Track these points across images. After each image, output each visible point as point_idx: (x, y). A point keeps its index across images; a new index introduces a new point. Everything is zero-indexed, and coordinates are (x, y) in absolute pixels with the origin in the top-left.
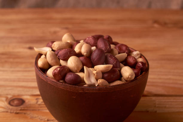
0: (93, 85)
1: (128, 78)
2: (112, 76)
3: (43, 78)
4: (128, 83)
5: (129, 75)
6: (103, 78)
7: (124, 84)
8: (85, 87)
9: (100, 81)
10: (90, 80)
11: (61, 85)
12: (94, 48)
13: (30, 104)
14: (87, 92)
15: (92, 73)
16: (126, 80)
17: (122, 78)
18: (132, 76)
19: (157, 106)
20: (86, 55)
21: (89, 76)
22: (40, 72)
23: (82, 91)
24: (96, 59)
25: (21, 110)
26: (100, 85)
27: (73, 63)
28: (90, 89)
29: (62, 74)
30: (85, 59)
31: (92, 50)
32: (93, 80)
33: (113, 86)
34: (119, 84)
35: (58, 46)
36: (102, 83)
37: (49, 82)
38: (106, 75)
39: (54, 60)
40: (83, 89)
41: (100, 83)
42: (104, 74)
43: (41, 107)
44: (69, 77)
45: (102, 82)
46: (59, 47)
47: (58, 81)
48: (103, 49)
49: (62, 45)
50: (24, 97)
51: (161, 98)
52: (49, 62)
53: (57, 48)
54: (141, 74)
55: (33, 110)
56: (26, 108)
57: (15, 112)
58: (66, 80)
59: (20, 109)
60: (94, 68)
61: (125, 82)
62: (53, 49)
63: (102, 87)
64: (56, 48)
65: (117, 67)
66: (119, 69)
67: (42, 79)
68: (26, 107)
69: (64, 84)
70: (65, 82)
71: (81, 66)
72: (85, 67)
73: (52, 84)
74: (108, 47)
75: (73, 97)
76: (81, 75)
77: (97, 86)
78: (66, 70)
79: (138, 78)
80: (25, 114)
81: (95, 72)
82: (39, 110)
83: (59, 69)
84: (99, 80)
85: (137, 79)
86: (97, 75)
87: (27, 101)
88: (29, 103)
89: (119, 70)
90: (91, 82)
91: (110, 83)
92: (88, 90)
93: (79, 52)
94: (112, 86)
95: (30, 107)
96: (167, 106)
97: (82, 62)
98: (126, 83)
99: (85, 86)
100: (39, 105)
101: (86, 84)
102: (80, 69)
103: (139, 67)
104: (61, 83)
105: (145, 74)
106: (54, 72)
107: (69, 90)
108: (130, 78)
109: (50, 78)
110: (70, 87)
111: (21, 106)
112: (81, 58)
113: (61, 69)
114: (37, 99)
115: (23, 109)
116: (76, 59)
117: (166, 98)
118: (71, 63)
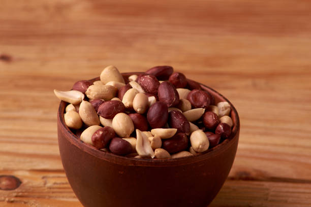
0: (149, 157)
1: (199, 148)
2: (176, 145)
3: (75, 144)
4: (198, 156)
5: (200, 145)
6: (163, 147)
7: (191, 157)
8: (136, 159)
9: (158, 151)
10: (144, 150)
11: (102, 155)
12: (152, 99)
13: (33, 187)
14: (138, 167)
15: (148, 140)
16: (196, 150)
17: (191, 148)
18: (204, 145)
19: (270, 198)
20: (140, 112)
21: (143, 143)
22: (70, 135)
23: (132, 165)
24: (154, 119)
25: (16, 196)
26: (158, 157)
27: (121, 125)
28: (144, 162)
29: (106, 139)
30: (138, 117)
31: (150, 102)
32: (148, 150)
33: (176, 159)
34: (185, 156)
35: (96, 93)
36: (161, 155)
37: (85, 150)
38: (167, 143)
39: (91, 117)
40: (134, 162)
41: (158, 154)
42: (164, 142)
43: (53, 192)
44: (115, 144)
45: (161, 153)
46: (98, 94)
47: (99, 149)
48: (167, 101)
49: (102, 92)
50: (19, 174)
51: (281, 184)
52: (83, 119)
53: (95, 96)
54: (220, 143)
55: (39, 197)
56: (26, 194)
57: (7, 199)
58: (110, 149)
59: (15, 194)
60: (150, 131)
61: (195, 154)
62: (88, 96)
63: (161, 160)
64: (93, 96)
65: (184, 132)
66: (187, 134)
67: (73, 145)
68: (26, 192)
69: (107, 153)
70: (109, 151)
71: (132, 129)
72: (137, 131)
73: (89, 153)
74: (175, 99)
75: (120, 172)
76: (131, 141)
77: (154, 158)
78: (111, 134)
79: (214, 148)
80: (25, 203)
81: (151, 138)
82: (50, 197)
83: (101, 133)
84: (156, 150)
85: (212, 150)
86: (154, 143)
87: (25, 181)
88: (30, 185)
89: (187, 136)
90: (145, 152)
91: (172, 154)
92: (141, 163)
93: (130, 105)
94: (174, 159)
95: (33, 192)
96: (290, 200)
97: (133, 122)
98: (194, 156)
99: (137, 157)
100: (50, 188)
101: (138, 155)
102: (130, 133)
103: (219, 131)
104: (104, 153)
105: (227, 142)
106: (94, 137)
107: (114, 162)
108: (201, 149)
109: (87, 144)
110: (116, 158)
111: (16, 190)
112: (133, 116)
113: (105, 133)
114: (43, 178)
115: (20, 194)
116: (125, 119)
117: (290, 185)
118: (118, 124)
